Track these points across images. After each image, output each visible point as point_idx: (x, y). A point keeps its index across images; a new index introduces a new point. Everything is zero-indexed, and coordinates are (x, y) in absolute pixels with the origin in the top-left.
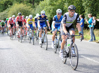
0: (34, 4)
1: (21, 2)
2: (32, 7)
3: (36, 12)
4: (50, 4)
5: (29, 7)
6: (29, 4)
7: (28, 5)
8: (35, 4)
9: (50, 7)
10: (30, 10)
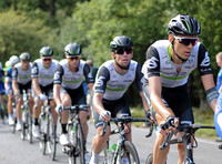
0: (53, 13)
1: (9, 5)
2: (47, 24)
3: (63, 41)
4: (113, 13)
5: (38, 22)
6: (38, 11)
7: (33, 17)
8: (60, 13)
9: (113, 23)
10: (40, 34)
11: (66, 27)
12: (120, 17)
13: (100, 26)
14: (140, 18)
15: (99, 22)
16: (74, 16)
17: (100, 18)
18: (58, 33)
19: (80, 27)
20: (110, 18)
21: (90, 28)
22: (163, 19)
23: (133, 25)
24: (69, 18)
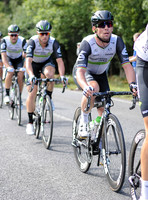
11: (17, 14)
12: (59, 6)
13: (43, 13)
14: (74, 7)
15: (42, 10)
16: (24, 5)
17: (43, 6)
18: (11, 18)
19: (28, 13)
20: (51, 7)
21: (35, 14)
22: (91, 8)
23: (69, 12)
24: (19, 7)
